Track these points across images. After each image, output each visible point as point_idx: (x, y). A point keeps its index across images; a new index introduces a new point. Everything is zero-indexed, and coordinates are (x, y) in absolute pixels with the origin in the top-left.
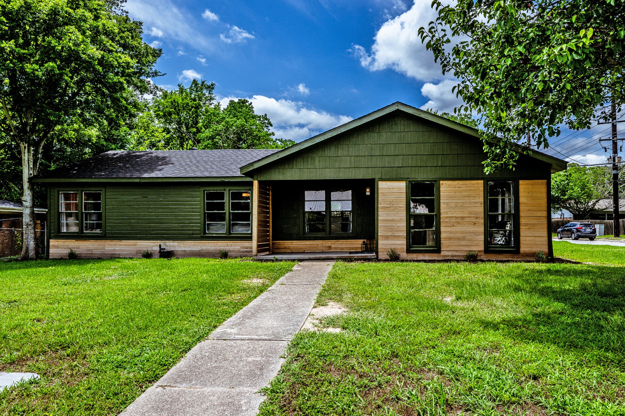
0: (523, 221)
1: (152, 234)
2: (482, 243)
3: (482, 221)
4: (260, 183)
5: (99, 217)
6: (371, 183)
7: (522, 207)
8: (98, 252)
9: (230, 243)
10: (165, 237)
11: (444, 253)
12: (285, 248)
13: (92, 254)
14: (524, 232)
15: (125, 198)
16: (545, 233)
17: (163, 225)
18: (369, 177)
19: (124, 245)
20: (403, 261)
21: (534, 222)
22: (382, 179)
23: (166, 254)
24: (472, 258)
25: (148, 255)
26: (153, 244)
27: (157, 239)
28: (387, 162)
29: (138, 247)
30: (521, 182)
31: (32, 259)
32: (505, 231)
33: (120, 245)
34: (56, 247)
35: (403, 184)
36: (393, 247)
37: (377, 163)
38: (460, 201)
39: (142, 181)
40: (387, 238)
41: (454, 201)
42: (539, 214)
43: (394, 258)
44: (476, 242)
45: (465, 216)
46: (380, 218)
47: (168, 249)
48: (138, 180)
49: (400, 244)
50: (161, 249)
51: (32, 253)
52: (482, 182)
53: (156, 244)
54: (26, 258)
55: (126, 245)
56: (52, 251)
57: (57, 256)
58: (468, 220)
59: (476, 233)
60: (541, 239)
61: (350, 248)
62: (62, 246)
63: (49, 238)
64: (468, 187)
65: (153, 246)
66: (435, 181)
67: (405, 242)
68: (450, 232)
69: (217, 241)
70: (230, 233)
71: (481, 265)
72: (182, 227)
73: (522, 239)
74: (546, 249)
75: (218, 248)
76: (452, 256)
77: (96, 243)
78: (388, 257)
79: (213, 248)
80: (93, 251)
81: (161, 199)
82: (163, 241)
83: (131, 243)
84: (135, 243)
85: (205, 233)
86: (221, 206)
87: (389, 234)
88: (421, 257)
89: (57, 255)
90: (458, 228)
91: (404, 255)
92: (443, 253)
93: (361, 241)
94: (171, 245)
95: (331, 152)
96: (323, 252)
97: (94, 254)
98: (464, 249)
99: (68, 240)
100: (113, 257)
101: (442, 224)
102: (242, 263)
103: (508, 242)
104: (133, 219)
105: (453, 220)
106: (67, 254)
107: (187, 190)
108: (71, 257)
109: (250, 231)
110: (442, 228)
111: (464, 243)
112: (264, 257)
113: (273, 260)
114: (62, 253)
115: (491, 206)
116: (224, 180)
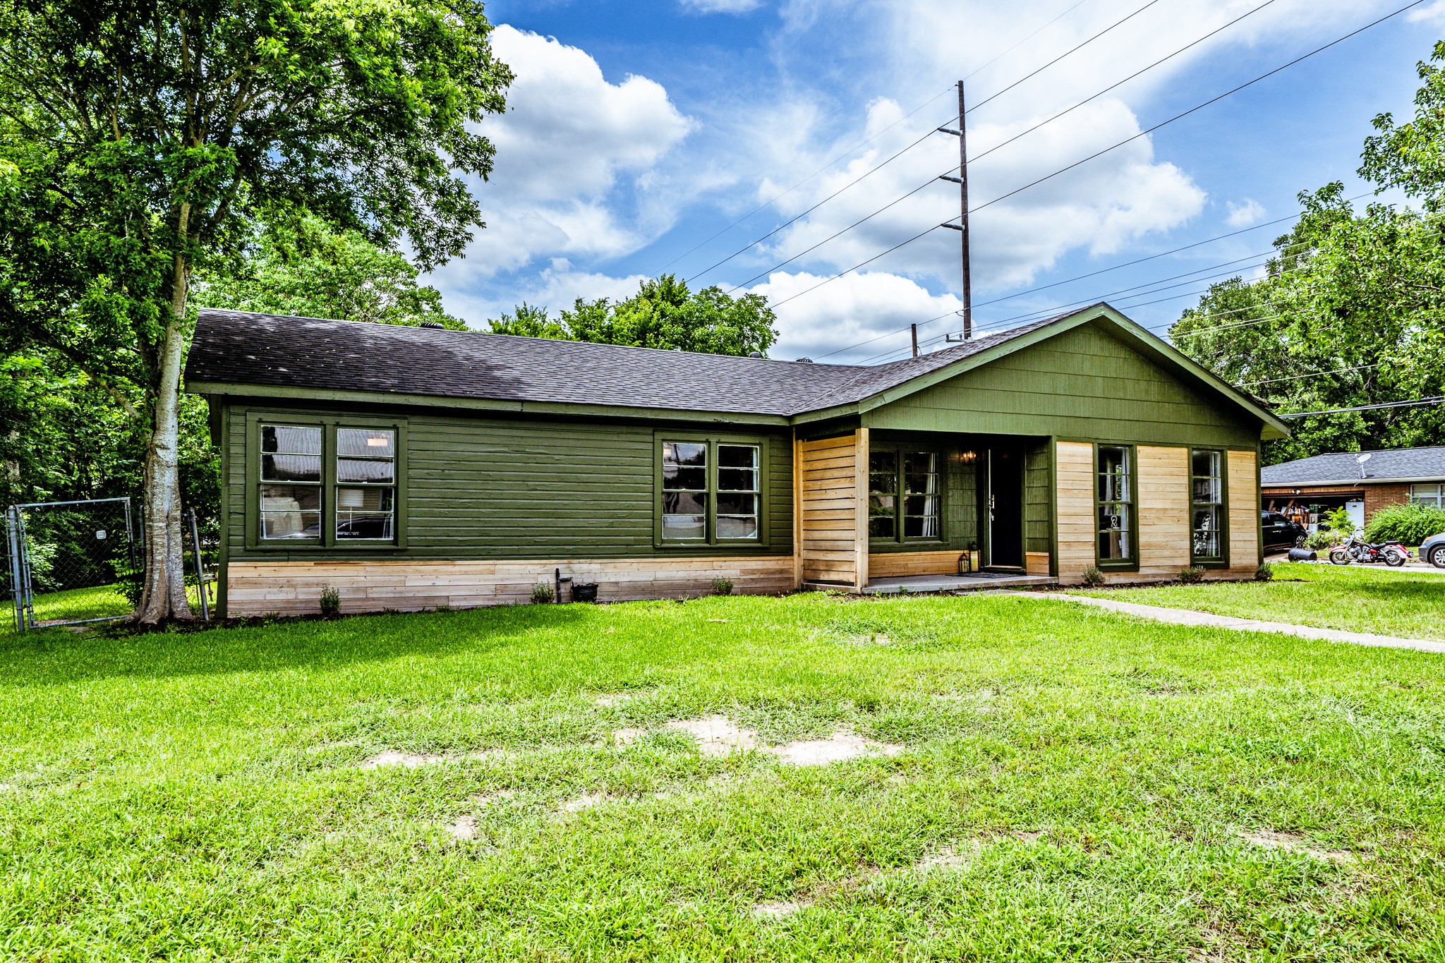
0: (1233, 516)
1: (537, 544)
2: (1187, 553)
3: (1187, 517)
6: (1041, 444)
7: (1230, 495)
8: (385, 593)
9: (717, 562)
10: (568, 550)
11: (1144, 570)
13: (367, 599)
14: (1233, 534)
16: (1255, 536)
17: (560, 522)
18: (1042, 433)
19: (461, 573)
21: (1245, 518)
22: (1064, 439)
26: (539, 569)
27: (549, 556)
28: (1069, 407)
29: (497, 576)
30: (1230, 453)
33: (452, 574)
34: (245, 582)
35: (1090, 449)
37: (1062, 408)
38: (1163, 482)
39: (528, 409)
40: (1069, 545)
41: (1154, 481)
42: (1248, 504)
43: (1092, 581)
44: (1181, 552)
45: (1167, 507)
46: (1059, 509)
47: (579, 580)
48: (517, 408)
49: (1086, 557)
50: (562, 581)
52: (1185, 450)
53: (548, 567)
54: (168, 621)
55: (466, 573)
56: (233, 595)
57: (252, 609)
59: (1181, 537)
60: (1251, 545)
61: (939, 568)
62: (270, 581)
63: (229, 557)
64: (1170, 458)
66: (1130, 446)
67: (1093, 553)
68: (1150, 535)
69: (689, 559)
70: (708, 541)
72: (611, 525)
73: (1232, 544)
76: (1154, 575)
77: (380, 569)
79: (683, 575)
80: (369, 590)
81: (557, 457)
82: (566, 561)
83: (481, 568)
84: (492, 568)
85: (662, 540)
86: (746, 480)
87: (1073, 538)
88: (1114, 579)
89: (255, 606)
90: (1160, 528)
92: (1142, 571)
94: (585, 571)
97: (373, 599)
98: (1167, 563)
99: (291, 563)
101: (1141, 522)
104: (485, 506)
105: (1154, 514)
106: (288, 601)
107: (623, 437)
108: (329, 609)
109: (753, 535)
110: (1141, 529)
111: (1166, 553)
112: (879, 588)
113: (902, 593)
114: (271, 602)
115: (1197, 490)
116: (720, 419)
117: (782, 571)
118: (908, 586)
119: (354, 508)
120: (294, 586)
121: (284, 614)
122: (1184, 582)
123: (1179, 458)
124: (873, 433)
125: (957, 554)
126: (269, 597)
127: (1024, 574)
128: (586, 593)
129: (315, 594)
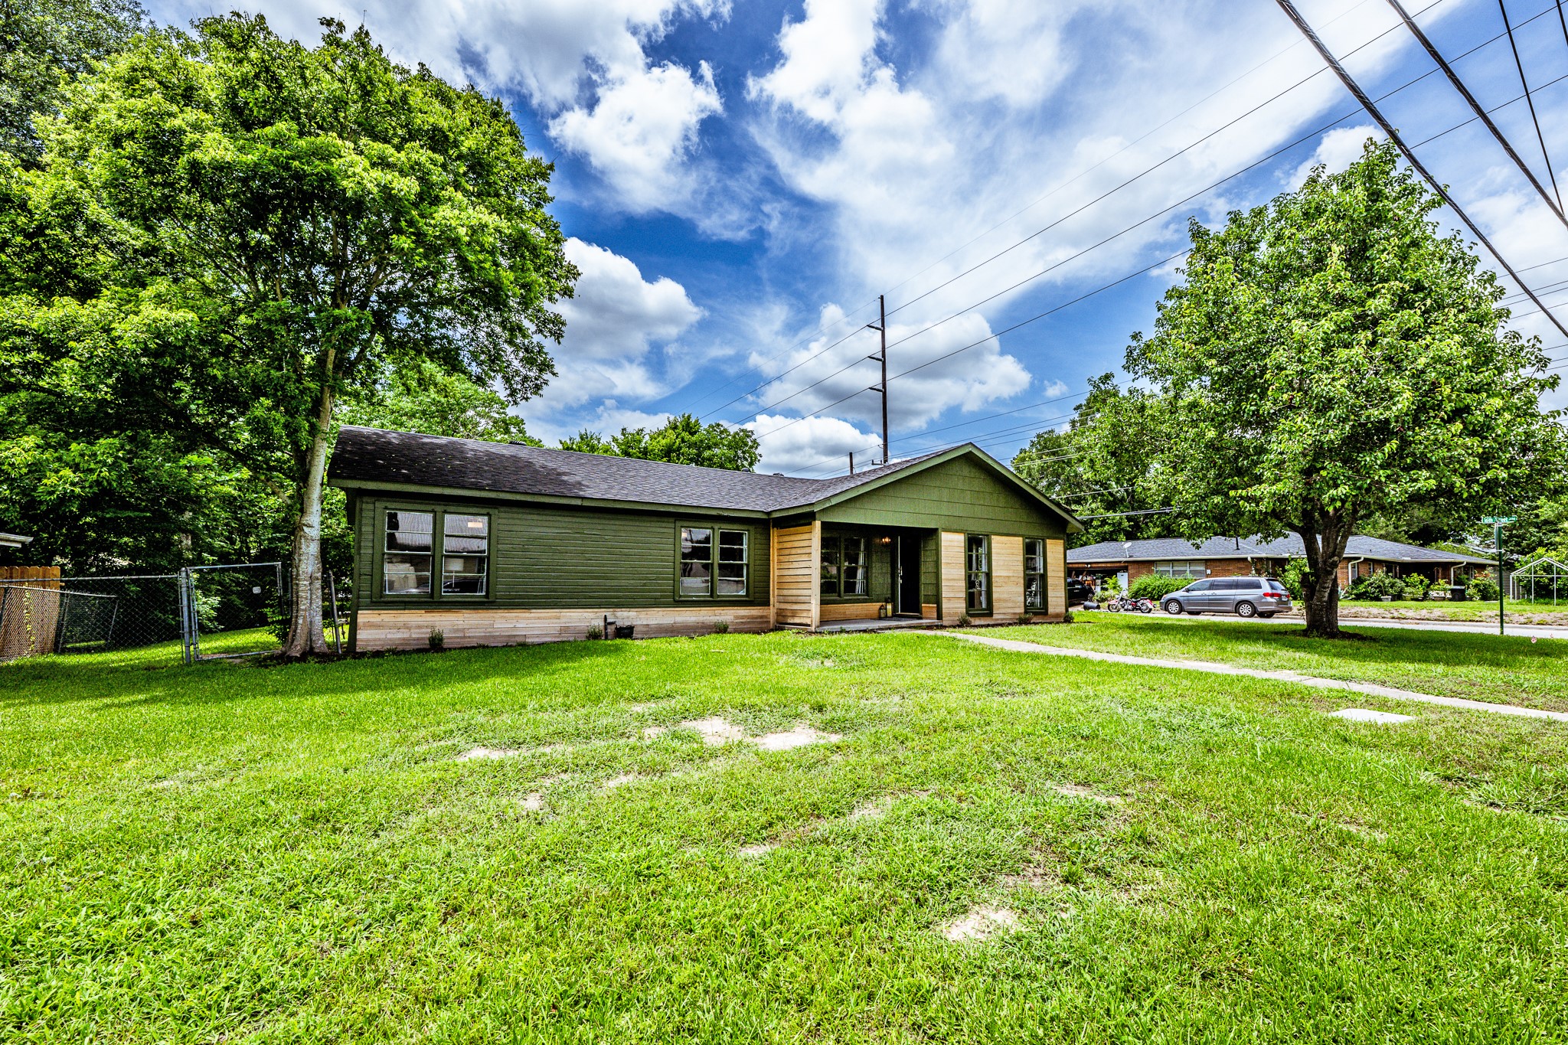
0: (1050, 581)
1: (591, 597)
2: (1023, 604)
3: (1022, 581)
6: (931, 534)
7: (1048, 568)
8: (479, 633)
9: (718, 610)
10: (613, 602)
11: (997, 616)
13: (465, 637)
14: (1050, 592)
16: (1063, 593)
17: (607, 582)
18: (933, 526)
19: (535, 618)
21: (1056, 582)
22: (946, 530)
24: (1016, 621)
25: (595, 635)
26: (592, 615)
27: (600, 606)
28: (950, 510)
29: (562, 620)
30: (1048, 541)
33: (528, 619)
34: (371, 625)
35: (961, 537)
36: (956, 611)
37: (945, 510)
38: (1006, 558)
39: (586, 503)
40: (950, 600)
41: (1002, 558)
43: (964, 623)
44: (1018, 604)
45: (1010, 575)
46: (943, 576)
47: (620, 623)
48: (578, 502)
49: (961, 607)
50: (609, 623)
52: (1021, 538)
53: (599, 614)
55: (539, 618)
56: (363, 635)
57: (376, 645)
58: (1013, 579)
59: (1018, 594)
60: (1061, 599)
62: (391, 624)
63: (358, 607)
64: (1012, 544)
65: (593, 618)
66: (987, 535)
67: (964, 605)
68: (1000, 593)
69: (699, 608)
70: (711, 596)
71: (1033, 627)
72: (644, 585)
73: (1049, 600)
74: (1064, 610)
76: (1002, 620)
77: (475, 615)
79: (693, 619)
80: (466, 631)
81: (606, 537)
82: (611, 610)
83: (550, 614)
84: (558, 615)
85: (679, 595)
87: (952, 595)
88: (977, 621)
89: (379, 643)
90: (1005, 589)
92: (995, 616)
94: (625, 617)
97: (469, 637)
98: (1010, 611)
99: (407, 612)
100: (511, 642)
101: (994, 585)
104: (554, 571)
105: (1001, 580)
106: (404, 639)
107: (653, 524)
108: (436, 645)
109: (743, 593)
110: (994, 589)
111: (1010, 605)
112: (827, 628)
113: (842, 631)
114: (390, 640)
115: (1029, 564)
116: (721, 513)
117: (762, 617)
118: (846, 627)
119: (456, 572)
120: (409, 628)
121: (400, 648)
122: (1020, 624)
123: (1018, 542)
124: (823, 523)
125: (878, 605)
126: (389, 636)
127: (921, 618)
128: (626, 632)
129: (425, 634)
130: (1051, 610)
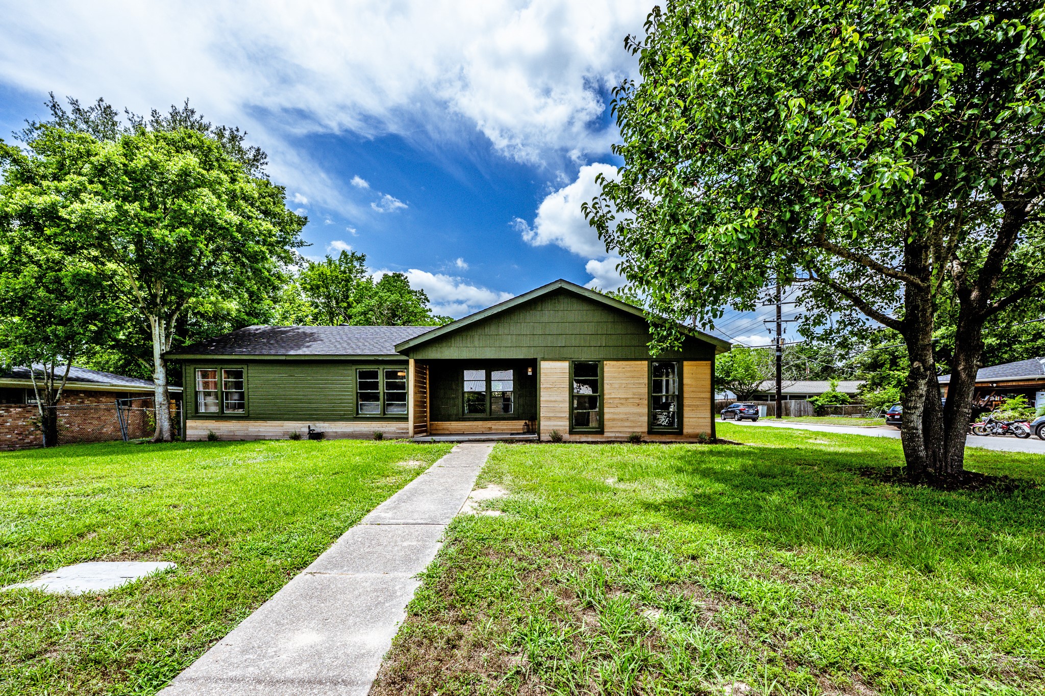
0: (686, 402)
1: (301, 414)
2: (646, 424)
3: (646, 402)
4: (416, 361)
5: (242, 396)
6: (533, 363)
7: (686, 389)
8: (241, 433)
9: (384, 424)
10: (313, 417)
11: (608, 434)
12: (443, 429)
14: (687, 413)
15: (271, 376)
16: (708, 415)
17: (311, 405)
18: (531, 356)
19: (269, 426)
20: (565, 442)
21: (698, 403)
22: (544, 359)
23: (316, 436)
24: (635, 439)
25: (296, 437)
26: (301, 425)
27: (306, 420)
28: (549, 341)
29: (284, 428)
30: (685, 363)
31: (166, 441)
32: (669, 413)
33: (266, 426)
34: (193, 428)
35: (566, 365)
36: (555, 428)
37: (539, 341)
38: (624, 381)
40: (549, 418)
41: (618, 381)
42: (703, 395)
43: (557, 439)
44: (639, 423)
45: (629, 396)
46: (542, 399)
47: (318, 430)
48: (283, 358)
49: (563, 425)
50: (310, 430)
51: (166, 435)
52: (646, 362)
53: (305, 425)
54: (159, 440)
55: (271, 426)
56: (189, 432)
57: (194, 438)
58: (631, 401)
59: (640, 415)
60: (702, 420)
61: (512, 429)
62: (201, 427)
63: (186, 418)
64: (632, 368)
65: (301, 427)
66: (599, 361)
67: (568, 423)
68: (614, 413)
69: (370, 422)
70: (384, 414)
71: (644, 447)
72: (334, 407)
73: (685, 420)
74: (709, 431)
75: (372, 429)
76: (616, 437)
77: (239, 424)
78: (550, 439)
79: (367, 429)
80: (235, 432)
81: (308, 378)
82: (313, 422)
83: (278, 424)
84: (282, 424)
85: (358, 414)
86: (375, 386)
87: (552, 415)
88: (584, 438)
89: (195, 436)
90: (622, 410)
91: (566, 436)
92: (606, 434)
93: (522, 423)
94: (320, 426)
95: (491, 330)
96: (483, 434)
98: (627, 430)
99: (208, 421)
100: (257, 439)
101: (605, 405)
102: (398, 445)
103: (671, 424)
104: (279, 399)
105: (617, 401)
107: (338, 368)
108: (212, 438)
110: (607, 410)
111: (626, 424)
113: (432, 441)
115: (655, 387)
116: (377, 358)
123: (641, 366)
126: (200, 434)
130: (686, 430)
